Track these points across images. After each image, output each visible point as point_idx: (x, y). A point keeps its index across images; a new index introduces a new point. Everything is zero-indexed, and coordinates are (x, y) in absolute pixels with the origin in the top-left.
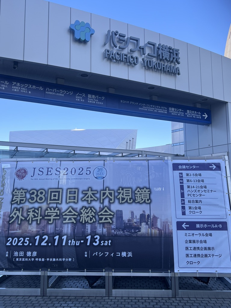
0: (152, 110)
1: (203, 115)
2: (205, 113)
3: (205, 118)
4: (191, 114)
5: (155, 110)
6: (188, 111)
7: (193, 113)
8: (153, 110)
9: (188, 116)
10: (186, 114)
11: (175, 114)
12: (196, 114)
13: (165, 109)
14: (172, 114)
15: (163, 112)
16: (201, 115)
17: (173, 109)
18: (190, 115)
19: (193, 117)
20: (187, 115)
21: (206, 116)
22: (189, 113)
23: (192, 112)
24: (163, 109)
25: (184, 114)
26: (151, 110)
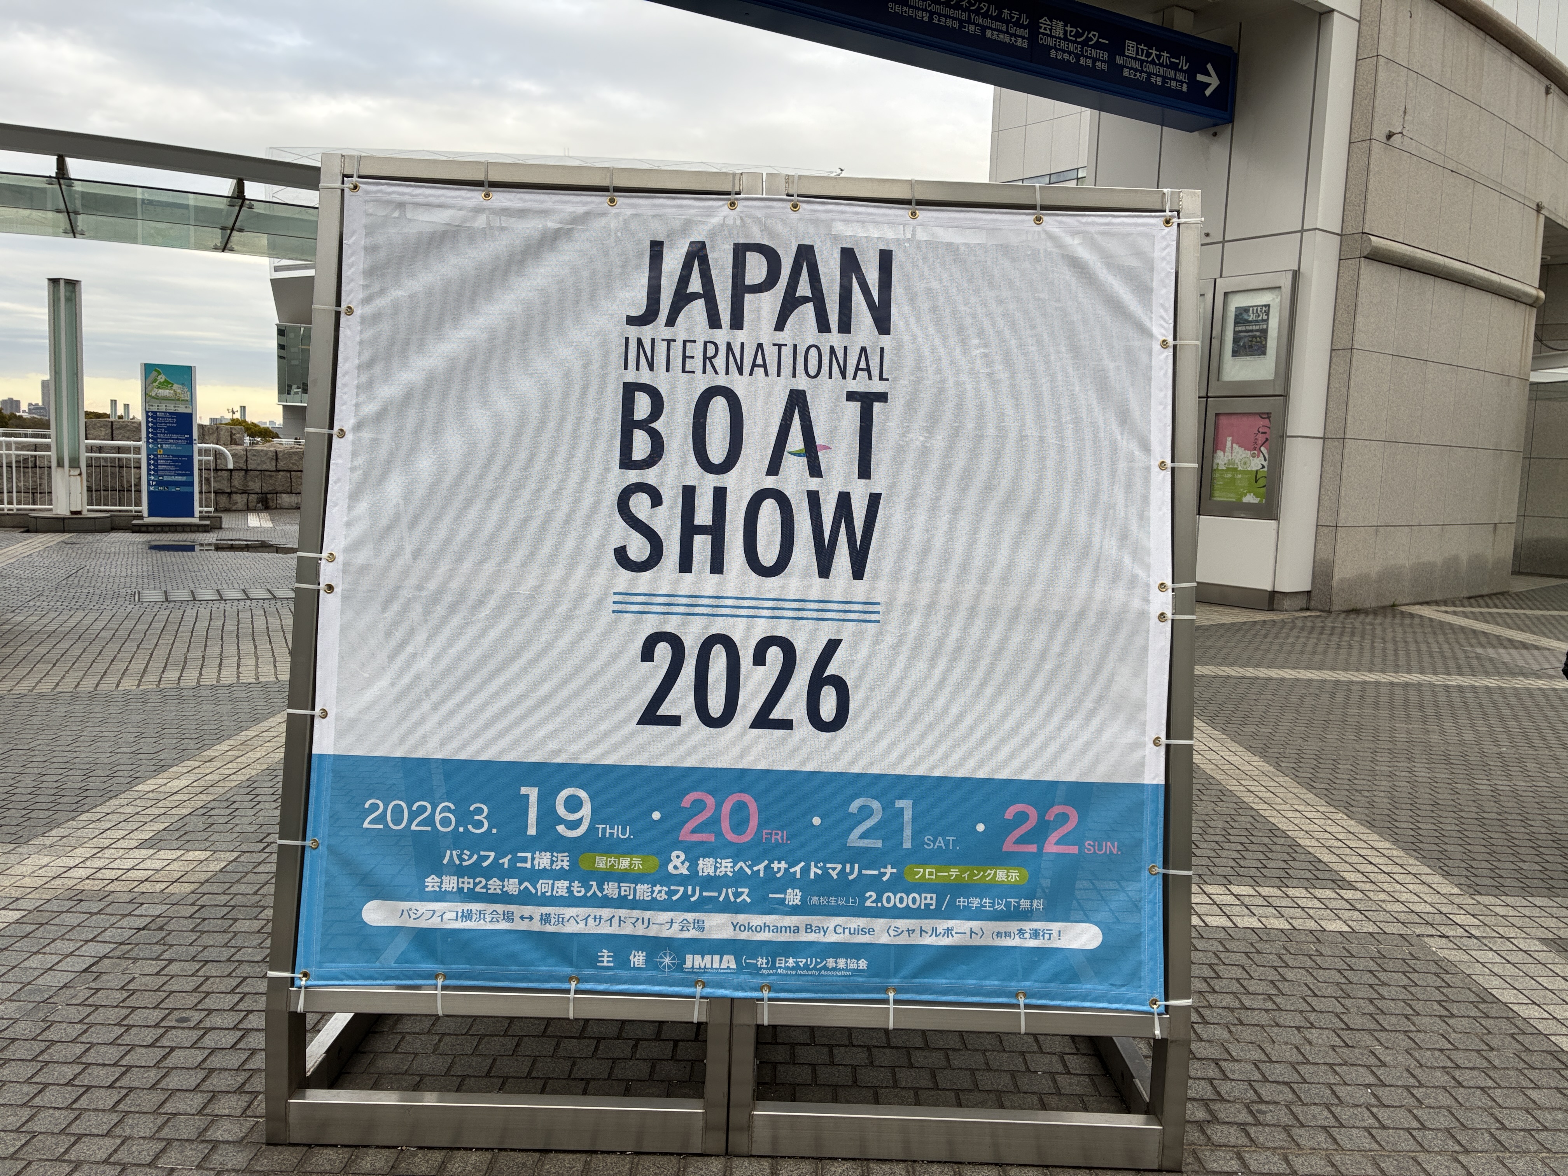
0: (956, 25)
1: (1200, 78)
2: (1209, 67)
3: (1208, 92)
4: (1142, 61)
5: (969, 22)
6: (1131, 48)
7: (1153, 62)
8: (961, 22)
9: (1126, 72)
10: (1119, 60)
11: (1066, 56)
12: (1167, 66)
13: (1017, 24)
14: (1053, 53)
15: (1007, 40)
16: (1191, 74)
17: (1059, 29)
18: (1136, 70)
19: (1153, 80)
20: (1122, 67)
21: (1213, 81)
22: (1135, 59)
23: (1149, 55)
24: (1007, 22)
25: (1111, 61)
26: (949, 23)
